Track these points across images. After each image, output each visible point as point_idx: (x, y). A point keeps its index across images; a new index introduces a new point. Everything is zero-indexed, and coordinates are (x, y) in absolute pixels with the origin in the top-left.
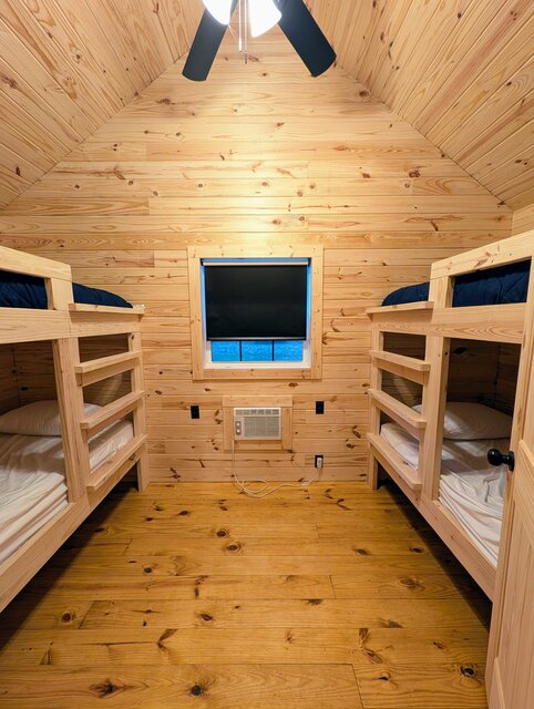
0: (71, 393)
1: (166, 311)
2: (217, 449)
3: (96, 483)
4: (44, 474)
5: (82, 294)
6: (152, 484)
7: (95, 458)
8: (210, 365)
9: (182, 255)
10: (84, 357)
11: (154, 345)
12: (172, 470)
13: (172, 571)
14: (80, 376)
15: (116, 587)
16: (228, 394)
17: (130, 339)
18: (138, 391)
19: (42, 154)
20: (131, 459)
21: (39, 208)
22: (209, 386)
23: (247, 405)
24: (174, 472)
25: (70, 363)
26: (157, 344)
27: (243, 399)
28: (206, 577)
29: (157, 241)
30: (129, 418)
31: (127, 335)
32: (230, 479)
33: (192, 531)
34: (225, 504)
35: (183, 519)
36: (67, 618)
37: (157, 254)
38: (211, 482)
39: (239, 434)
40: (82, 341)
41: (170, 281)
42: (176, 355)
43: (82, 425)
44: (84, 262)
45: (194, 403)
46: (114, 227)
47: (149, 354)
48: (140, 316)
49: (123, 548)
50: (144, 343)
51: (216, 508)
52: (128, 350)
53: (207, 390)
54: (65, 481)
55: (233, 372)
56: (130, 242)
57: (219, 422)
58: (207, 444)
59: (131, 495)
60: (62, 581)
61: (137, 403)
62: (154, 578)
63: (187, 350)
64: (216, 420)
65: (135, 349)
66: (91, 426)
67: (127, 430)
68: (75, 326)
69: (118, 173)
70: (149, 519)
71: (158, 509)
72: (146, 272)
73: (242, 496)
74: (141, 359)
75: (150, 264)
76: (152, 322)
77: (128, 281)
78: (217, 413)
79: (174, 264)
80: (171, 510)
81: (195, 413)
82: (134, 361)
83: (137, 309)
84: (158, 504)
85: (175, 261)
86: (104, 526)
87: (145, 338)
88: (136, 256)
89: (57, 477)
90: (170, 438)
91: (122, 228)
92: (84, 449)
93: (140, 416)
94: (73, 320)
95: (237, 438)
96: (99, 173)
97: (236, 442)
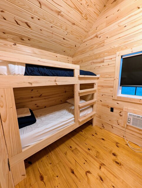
0: (77, 97)
1: (106, 76)
2: (118, 124)
3: (81, 120)
4: (71, 114)
5: (82, 72)
6: (96, 126)
7: (81, 114)
8: (120, 95)
9: (114, 56)
10: (81, 89)
11: (101, 87)
12: (102, 124)
13: (95, 155)
14: (79, 94)
15: (81, 148)
16: (126, 107)
17: (94, 85)
18: (95, 100)
19: (80, 39)
20: (91, 117)
21: (79, 53)
22: (119, 102)
23: (135, 113)
24: (103, 125)
25: (77, 90)
26: (102, 86)
27: (134, 110)
28: (105, 165)
29: (106, 54)
30: (92, 106)
31: (94, 83)
32: (123, 137)
33: (104, 147)
34: (118, 145)
35: (102, 141)
36: (71, 147)
37: (105, 58)
38: (115, 134)
39: (129, 123)
40: (81, 85)
41: (109, 66)
42: (108, 90)
43: (79, 105)
44: (86, 65)
45: (112, 106)
46: (94, 53)
47: (100, 89)
48: (98, 78)
49: (85, 139)
50: (98, 86)
51: (115, 144)
52: (93, 88)
53: (117, 103)
54: (74, 117)
55: (130, 99)
56: (98, 56)
57: (121, 116)
58: (115, 121)
59: (90, 126)
60: (72, 138)
61: (94, 103)
62: (90, 153)
63: (112, 89)
64: (120, 115)
65: (96, 87)
66: (80, 106)
67: (91, 109)
68: (80, 81)
69: (97, 36)
70: (93, 135)
71: (96, 134)
72: (101, 64)
73: (126, 146)
74: (97, 90)
75: (103, 62)
76: (101, 80)
77: (96, 68)
78: (120, 112)
79: (111, 60)
80: (99, 136)
81: (112, 110)
82: (95, 91)
83: (98, 76)
84: (96, 132)
85: (111, 59)
86: (83, 131)
87: (99, 85)
88: (99, 60)
89: (73, 116)
90: (103, 115)
91: (96, 53)
92: (79, 111)
93: (95, 106)
94: (79, 79)
95: (128, 124)
96: (92, 39)
97: (127, 125)
